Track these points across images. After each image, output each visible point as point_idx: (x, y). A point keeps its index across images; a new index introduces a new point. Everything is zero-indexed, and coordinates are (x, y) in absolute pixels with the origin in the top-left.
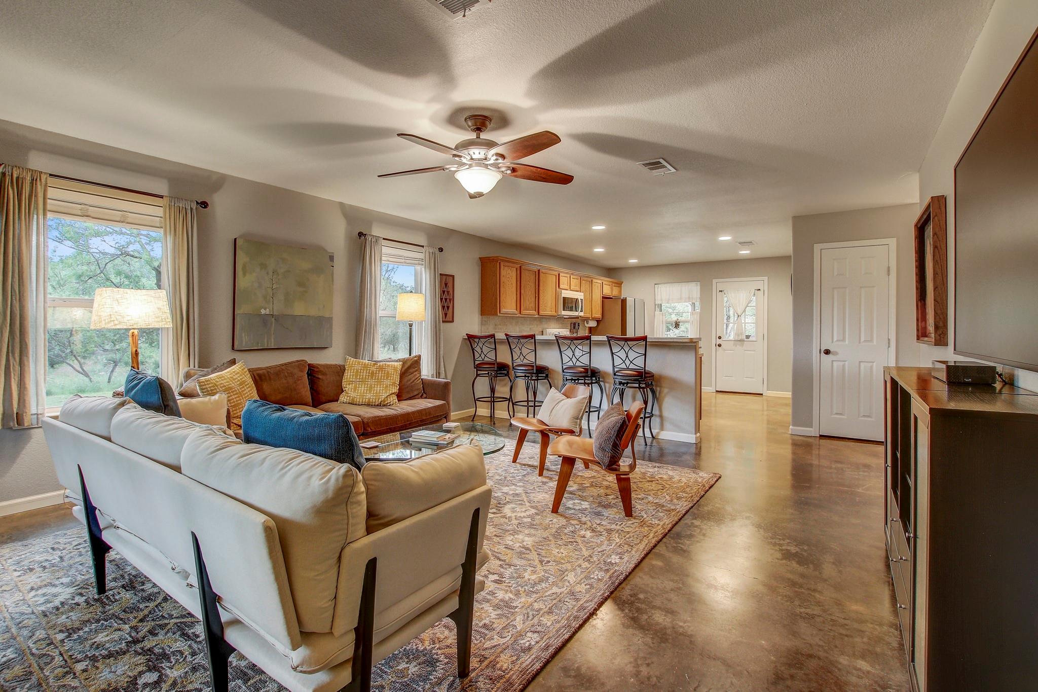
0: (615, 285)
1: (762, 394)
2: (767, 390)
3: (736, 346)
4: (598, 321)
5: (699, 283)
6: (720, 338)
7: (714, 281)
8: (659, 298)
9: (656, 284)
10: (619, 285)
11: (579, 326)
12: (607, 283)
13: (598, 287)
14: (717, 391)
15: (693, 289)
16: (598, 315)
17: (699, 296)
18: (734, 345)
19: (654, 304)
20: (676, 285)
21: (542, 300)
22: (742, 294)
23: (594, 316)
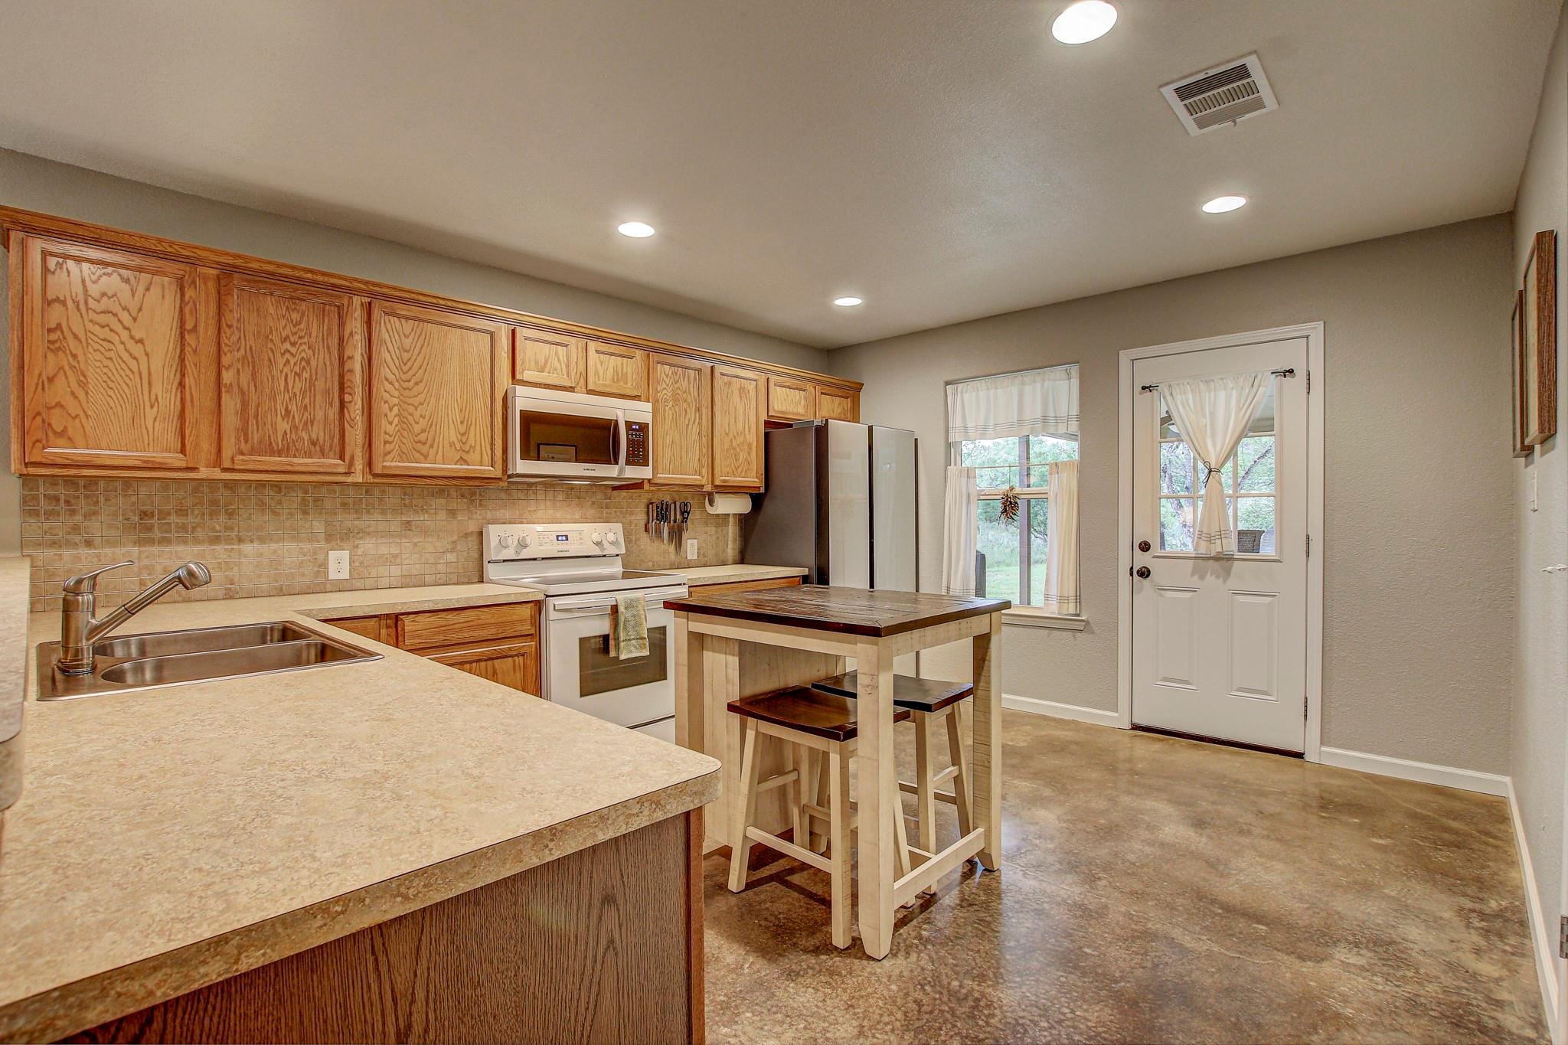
0: (827, 389)
1: (1299, 755)
2: (1322, 744)
3: (1202, 577)
4: (758, 500)
5: (1075, 370)
6: (1145, 547)
7: (1125, 356)
8: (959, 423)
9: (947, 383)
10: (852, 392)
11: (685, 512)
12: (788, 381)
13: (742, 390)
14: (1136, 727)
15: (1061, 389)
16: (753, 478)
17: (1075, 410)
18: (1193, 574)
19: (942, 443)
20: (1004, 381)
21: (397, 419)
22: (1222, 395)
23: (725, 481)
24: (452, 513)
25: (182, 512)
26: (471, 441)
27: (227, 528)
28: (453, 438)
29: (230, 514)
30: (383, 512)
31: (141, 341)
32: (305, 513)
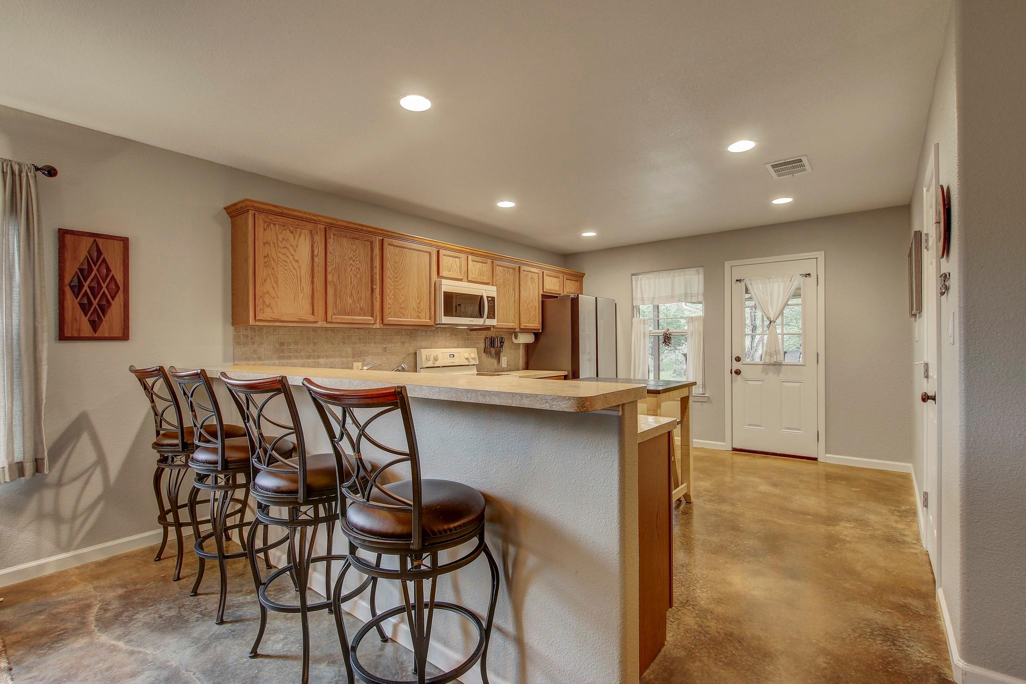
0: (569, 277)
1: (815, 459)
2: (826, 453)
3: (767, 374)
4: (537, 335)
5: (701, 270)
6: (738, 359)
7: (727, 265)
8: (639, 296)
9: (633, 275)
10: (579, 277)
11: (502, 342)
12: (553, 274)
13: (532, 279)
14: (734, 450)
15: (694, 280)
16: (536, 325)
17: (701, 290)
18: (762, 372)
19: (630, 306)
20: (665, 274)
21: (393, 297)
22: (776, 285)
23: (525, 326)
24: (403, 343)
25: (296, 343)
26: (422, 307)
27: (314, 351)
28: (415, 306)
29: (315, 344)
30: (375, 343)
31: (297, 261)
32: (344, 343)
